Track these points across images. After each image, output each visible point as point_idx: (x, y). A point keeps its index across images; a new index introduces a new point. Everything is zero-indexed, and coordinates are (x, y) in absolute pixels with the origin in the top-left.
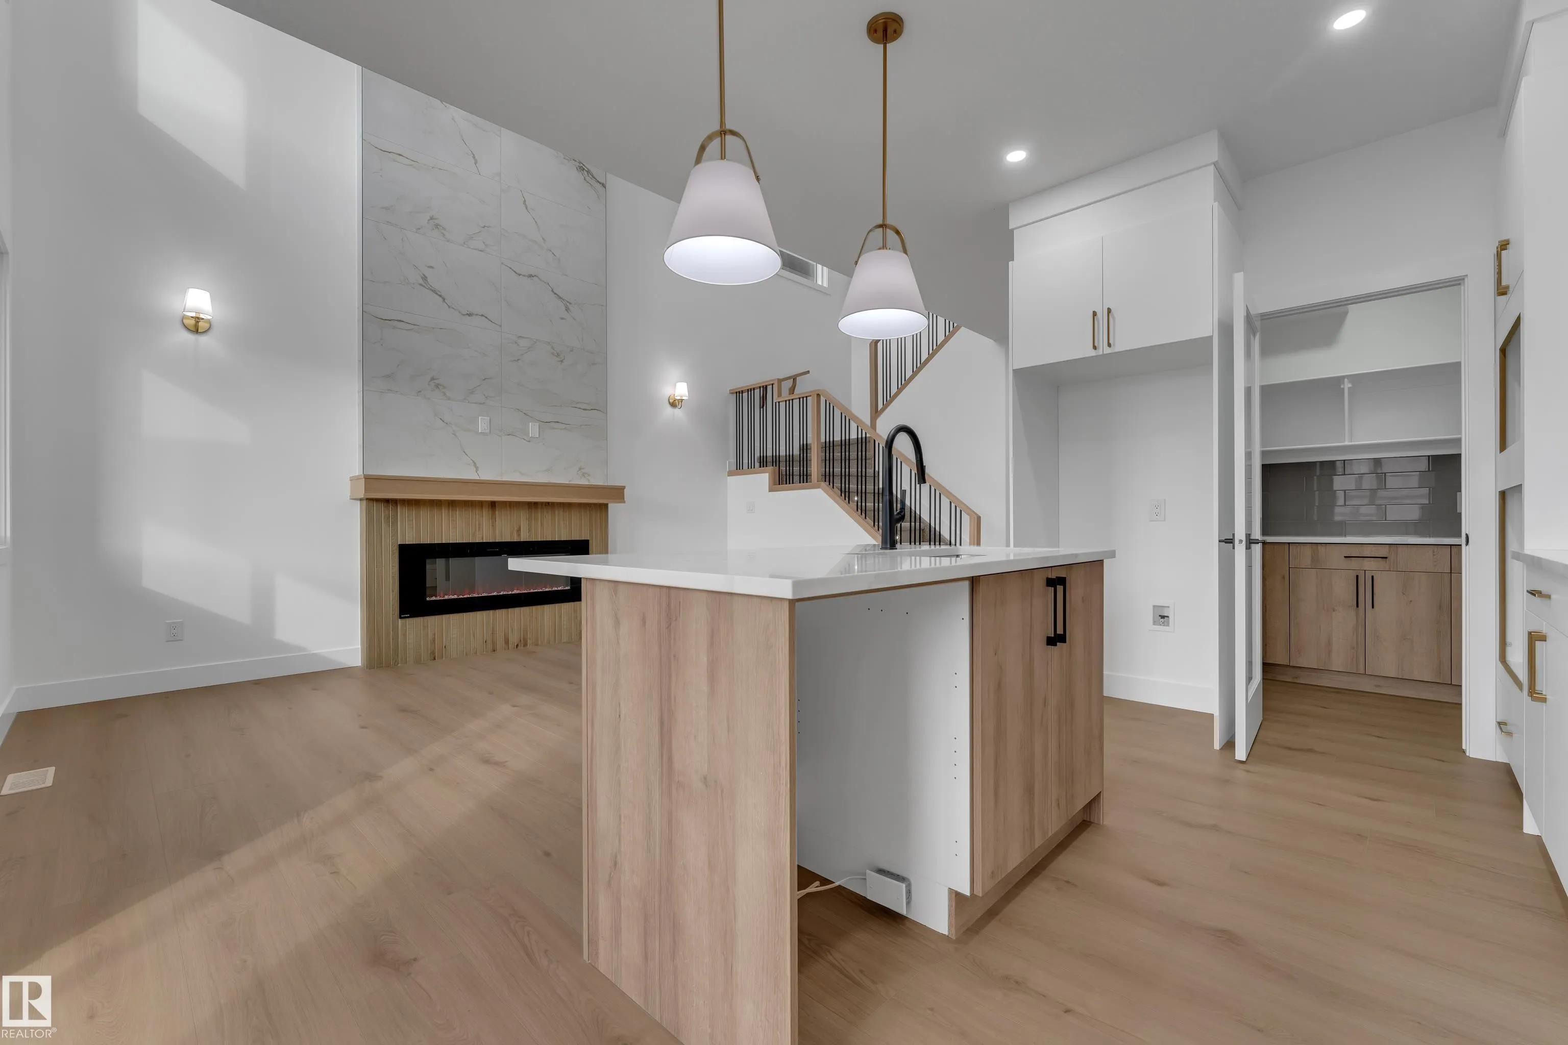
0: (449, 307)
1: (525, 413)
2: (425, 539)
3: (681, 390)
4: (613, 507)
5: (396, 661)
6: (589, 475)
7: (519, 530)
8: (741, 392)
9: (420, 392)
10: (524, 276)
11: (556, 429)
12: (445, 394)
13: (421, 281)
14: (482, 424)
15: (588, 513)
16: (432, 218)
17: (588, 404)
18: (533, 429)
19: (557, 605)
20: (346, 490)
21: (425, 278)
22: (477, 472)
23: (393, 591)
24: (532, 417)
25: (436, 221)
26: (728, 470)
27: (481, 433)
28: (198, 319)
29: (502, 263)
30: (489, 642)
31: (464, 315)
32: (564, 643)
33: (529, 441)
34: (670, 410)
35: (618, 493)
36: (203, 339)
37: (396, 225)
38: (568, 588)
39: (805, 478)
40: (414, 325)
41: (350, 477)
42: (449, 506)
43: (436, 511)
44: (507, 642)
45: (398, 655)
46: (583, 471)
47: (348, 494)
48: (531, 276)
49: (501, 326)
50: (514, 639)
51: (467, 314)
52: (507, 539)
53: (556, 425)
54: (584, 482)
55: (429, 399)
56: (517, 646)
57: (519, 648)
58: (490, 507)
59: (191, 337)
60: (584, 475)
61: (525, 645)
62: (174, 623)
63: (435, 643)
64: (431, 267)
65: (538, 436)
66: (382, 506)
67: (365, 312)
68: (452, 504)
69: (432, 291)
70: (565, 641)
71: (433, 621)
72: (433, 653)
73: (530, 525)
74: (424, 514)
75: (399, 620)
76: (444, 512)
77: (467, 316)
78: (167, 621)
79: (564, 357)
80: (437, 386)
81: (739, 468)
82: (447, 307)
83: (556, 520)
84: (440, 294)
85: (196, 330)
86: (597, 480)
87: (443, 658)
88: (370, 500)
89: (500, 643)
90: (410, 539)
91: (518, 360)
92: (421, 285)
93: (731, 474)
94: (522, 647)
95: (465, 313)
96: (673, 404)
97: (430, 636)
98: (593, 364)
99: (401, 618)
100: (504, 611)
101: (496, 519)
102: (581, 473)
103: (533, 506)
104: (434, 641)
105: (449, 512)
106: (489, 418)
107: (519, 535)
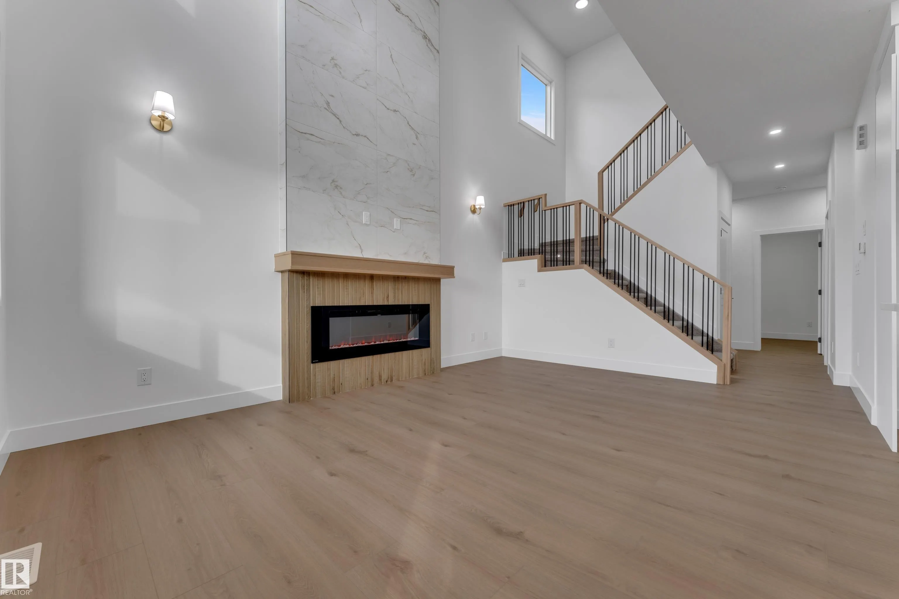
0: (344, 128)
1: (391, 211)
2: (328, 303)
3: (480, 201)
4: (444, 282)
5: (309, 396)
6: (429, 258)
7: (388, 297)
8: (512, 205)
9: (325, 190)
10: (391, 110)
11: (410, 223)
12: (341, 193)
13: (326, 106)
14: (365, 218)
15: (429, 285)
16: (333, 59)
17: (429, 207)
18: (396, 223)
19: (411, 351)
20: (272, 266)
21: (328, 103)
22: (362, 253)
23: (307, 342)
24: (396, 215)
25: (336, 62)
26: (502, 258)
27: (365, 224)
28: (163, 118)
29: (378, 99)
30: (369, 379)
31: (354, 135)
32: (415, 378)
33: (394, 232)
34: (471, 215)
35: (449, 271)
36: (167, 138)
37: (309, 60)
38: (417, 339)
39: (567, 262)
40: (322, 139)
41: (275, 255)
42: (344, 277)
43: (335, 281)
44: (380, 377)
45: (310, 391)
46: (426, 255)
47: (273, 267)
48: (395, 111)
49: (376, 145)
50: (385, 377)
51: (356, 134)
52: (381, 303)
53: (411, 221)
54: (426, 262)
55: (331, 196)
56: (387, 381)
57: (388, 382)
58: (370, 279)
59: (157, 135)
60: (427, 257)
61: (392, 381)
62: (144, 370)
63: (335, 381)
64: (332, 96)
65: (399, 228)
66: (300, 277)
67: (288, 125)
68: (346, 276)
69: (333, 114)
70: (416, 377)
71: (333, 364)
72: (334, 389)
73: (395, 293)
74: (328, 284)
75: (312, 365)
76: (341, 281)
77: (355, 136)
78: (138, 369)
79: (415, 172)
80: (336, 187)
81: (510, 257)
82: (343, 128)
83: (410, 289)
84: (338, 117)
85: (161, 130)
86: (435, 261)
87: (340, 392)
88: (291, 271)
89: (376, 379)
90: (319, 303)
91: (388, 172)
92: (325, 108)
93: (504, 260)
94: (390, 382)
95: (354, 134)
96: (474, 211)
97: (332, 376)
98: (432, 179)
99: (312, 363)
100: (379, 356)
101: (373, 288)
102: (425, 257)
103: (397, 279)
104: (334, 380)
105: (344, 282)
106: (369, 213)
107: (388, 301)
